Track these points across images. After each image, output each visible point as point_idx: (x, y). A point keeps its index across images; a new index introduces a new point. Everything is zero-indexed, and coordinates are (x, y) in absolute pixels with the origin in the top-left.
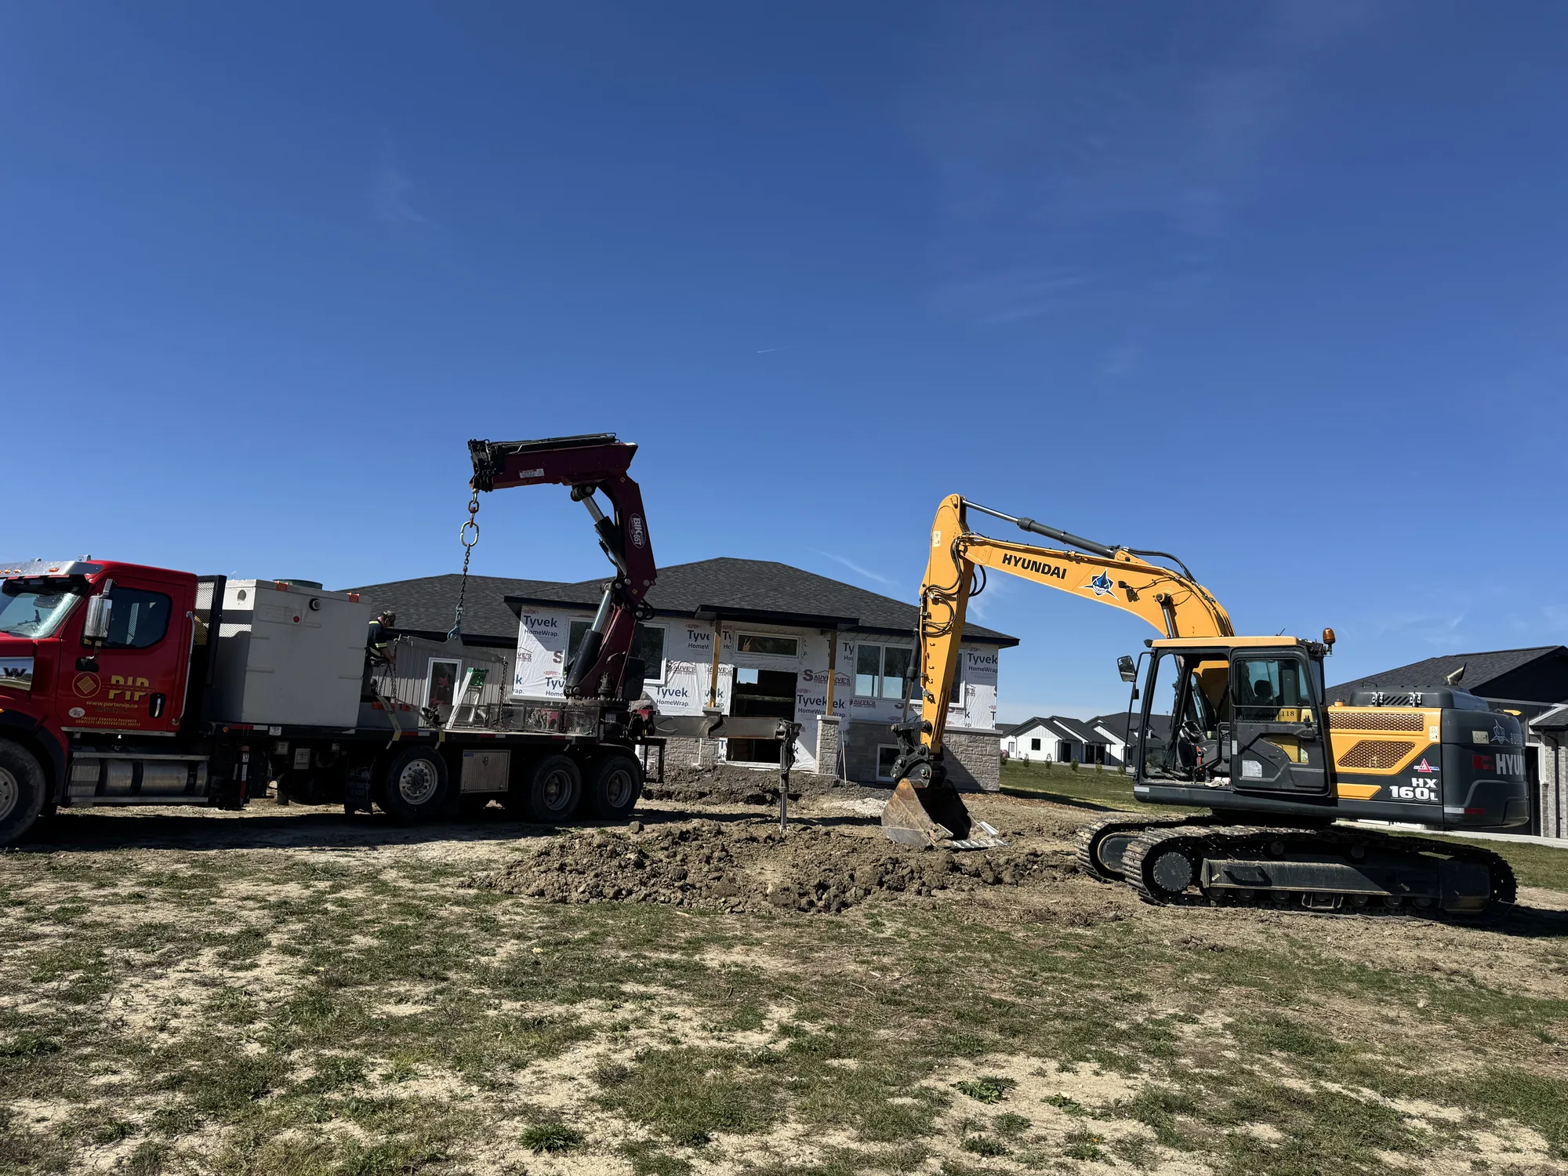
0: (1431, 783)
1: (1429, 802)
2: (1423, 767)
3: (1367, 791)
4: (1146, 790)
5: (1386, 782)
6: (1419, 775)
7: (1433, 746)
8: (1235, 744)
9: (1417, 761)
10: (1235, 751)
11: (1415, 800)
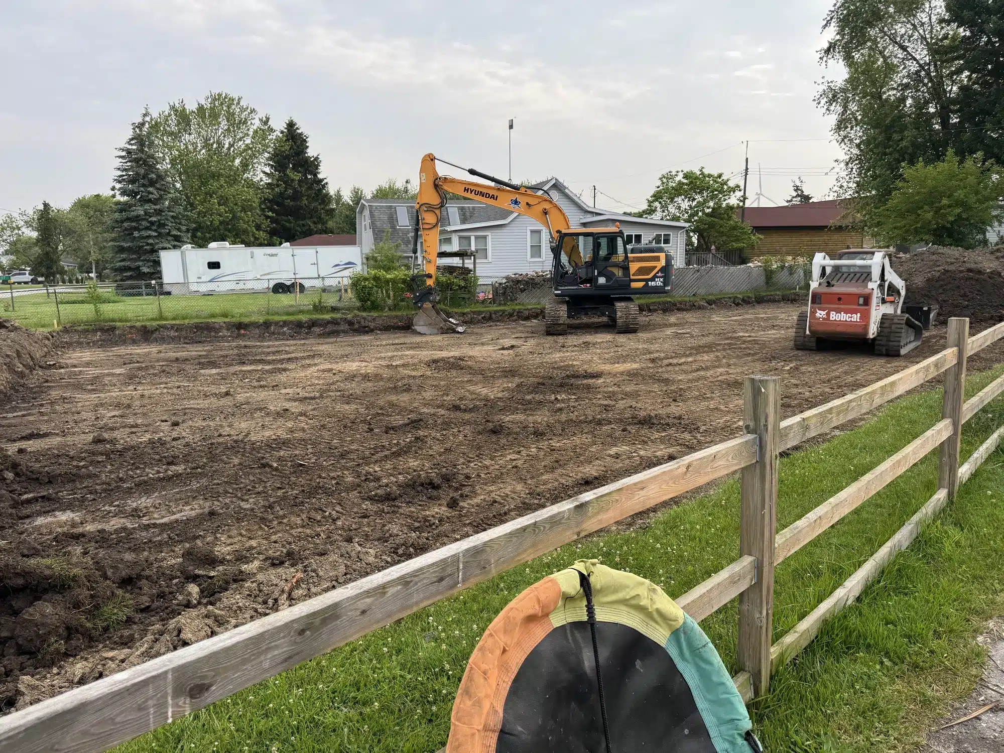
0: (661, 280)
1: (661, 286)
2: (660, 274)
3: (641, 284)
4: (560, 292)
5: (647, 280)
6: (658, 277)
7: (663, 267)
8: (596, 271)
9: (658, 273)
10: (596, 274)
11: (656, 286)
